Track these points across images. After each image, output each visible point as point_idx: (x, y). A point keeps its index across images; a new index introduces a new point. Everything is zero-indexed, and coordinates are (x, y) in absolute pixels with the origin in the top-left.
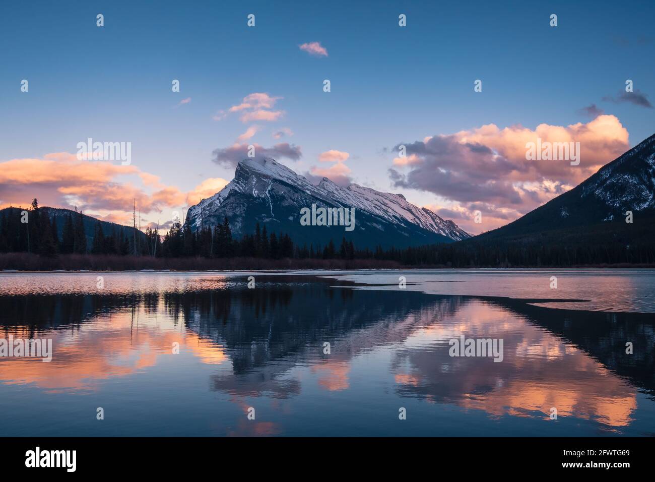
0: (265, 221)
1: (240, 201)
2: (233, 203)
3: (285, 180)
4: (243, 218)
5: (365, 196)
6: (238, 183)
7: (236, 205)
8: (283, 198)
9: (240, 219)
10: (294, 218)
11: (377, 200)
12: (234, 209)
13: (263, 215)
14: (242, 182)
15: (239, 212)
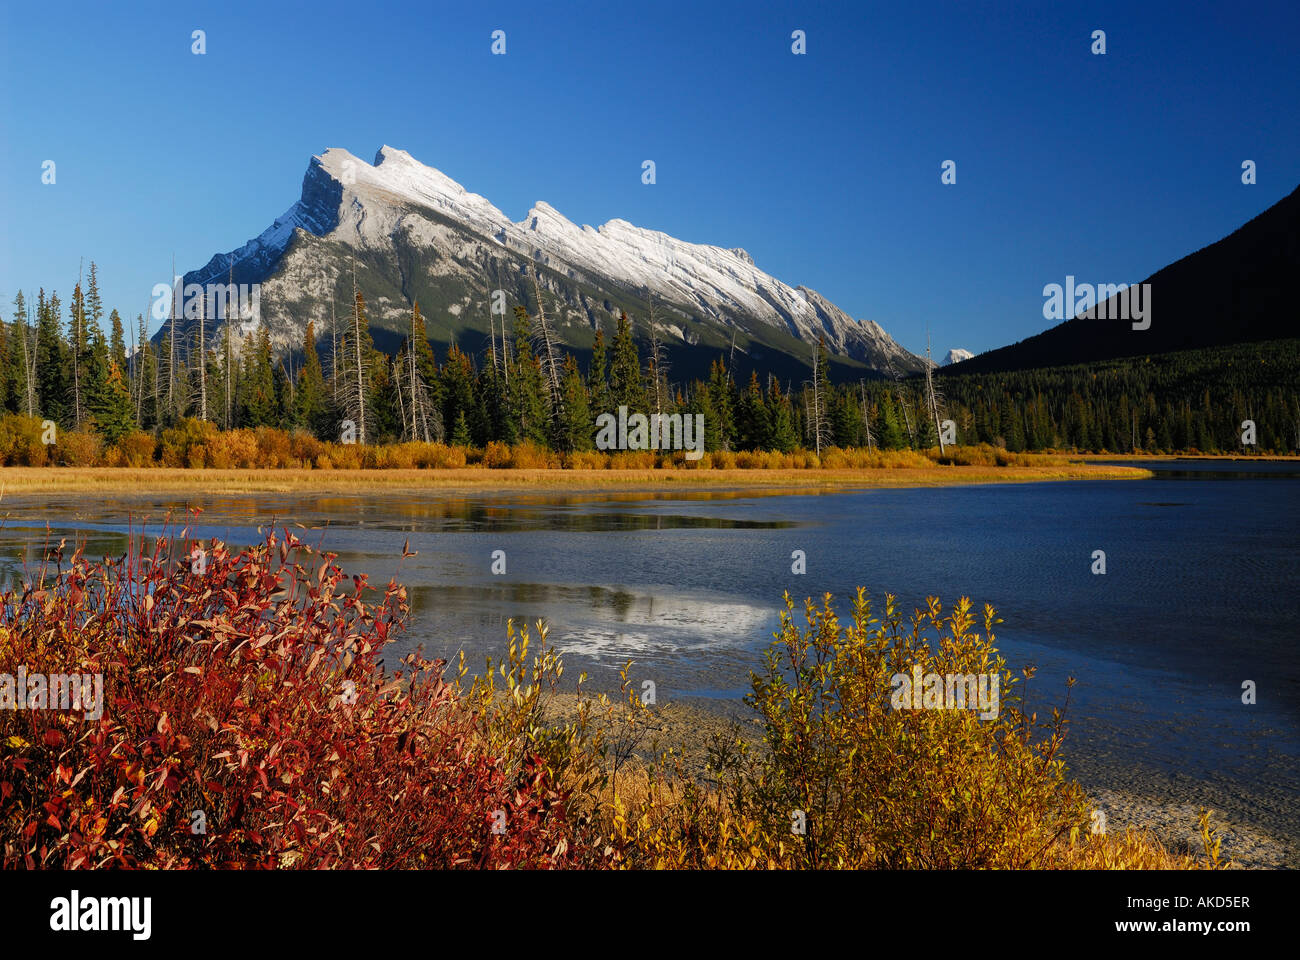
0: (386, 317)
1: (319, 262)
2: (301, 267)
3: (434, 206)
4: (328, 306)
5: (644, 253)
6: (312, 214)
7: (310, 272)
8: (432, 255)
9: (322, 309)
10: (463, 309)
11: (678, 264)
12: (306, 283)
13: (382, 299)
14: (322, 212)
15: (318, 290)
